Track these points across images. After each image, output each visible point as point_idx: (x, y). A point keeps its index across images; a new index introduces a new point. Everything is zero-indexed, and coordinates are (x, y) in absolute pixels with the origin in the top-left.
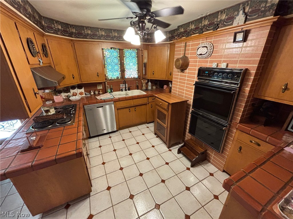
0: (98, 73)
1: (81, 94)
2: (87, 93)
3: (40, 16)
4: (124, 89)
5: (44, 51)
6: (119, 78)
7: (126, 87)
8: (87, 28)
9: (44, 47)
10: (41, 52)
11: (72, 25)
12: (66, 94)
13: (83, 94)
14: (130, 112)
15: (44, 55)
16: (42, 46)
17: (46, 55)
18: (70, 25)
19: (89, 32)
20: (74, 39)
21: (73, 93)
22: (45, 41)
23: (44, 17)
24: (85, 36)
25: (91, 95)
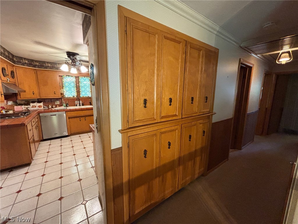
0: (55, 92)
1: (40, 107)
2: (45, 106)
3: (13, 56)
4: (79, 104)
5: (12, 75)
6: (75, 97)
7: (80, 103)
8: (48, 63)
9: (12, 73)
10: (10, 75)
11: (37, 61)
12: (26, 107)
13: (41, 107)
14: (80, 121)
15: (11, 77)
16: (11, 72)
17: (13, 77)
18: (35, 60)
19: (50, 65)
20: (37, 69)
21: (33, 106)
22: (14, 69)
23: (15, 56)
24: (46, 67)
25: (49, 108)
